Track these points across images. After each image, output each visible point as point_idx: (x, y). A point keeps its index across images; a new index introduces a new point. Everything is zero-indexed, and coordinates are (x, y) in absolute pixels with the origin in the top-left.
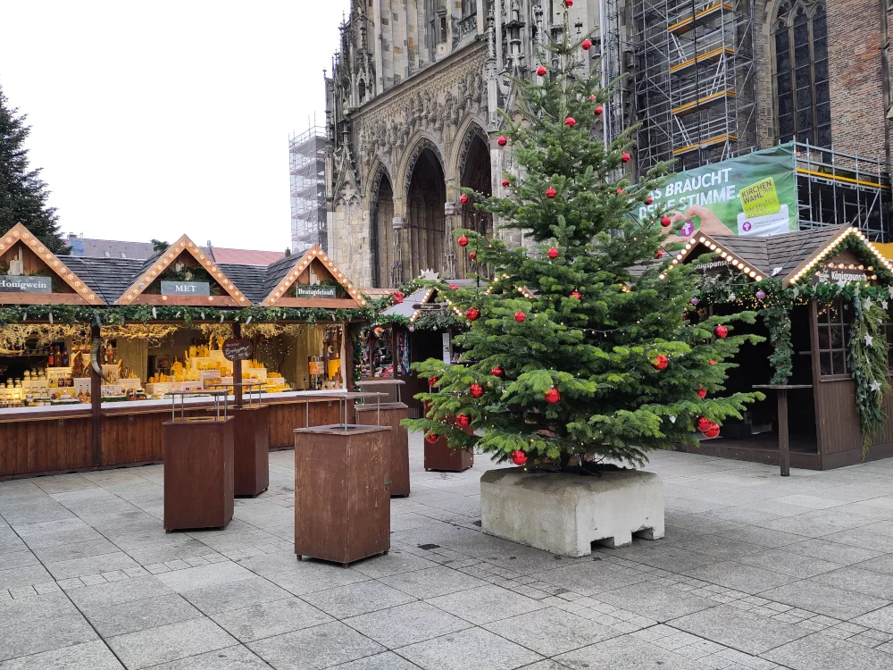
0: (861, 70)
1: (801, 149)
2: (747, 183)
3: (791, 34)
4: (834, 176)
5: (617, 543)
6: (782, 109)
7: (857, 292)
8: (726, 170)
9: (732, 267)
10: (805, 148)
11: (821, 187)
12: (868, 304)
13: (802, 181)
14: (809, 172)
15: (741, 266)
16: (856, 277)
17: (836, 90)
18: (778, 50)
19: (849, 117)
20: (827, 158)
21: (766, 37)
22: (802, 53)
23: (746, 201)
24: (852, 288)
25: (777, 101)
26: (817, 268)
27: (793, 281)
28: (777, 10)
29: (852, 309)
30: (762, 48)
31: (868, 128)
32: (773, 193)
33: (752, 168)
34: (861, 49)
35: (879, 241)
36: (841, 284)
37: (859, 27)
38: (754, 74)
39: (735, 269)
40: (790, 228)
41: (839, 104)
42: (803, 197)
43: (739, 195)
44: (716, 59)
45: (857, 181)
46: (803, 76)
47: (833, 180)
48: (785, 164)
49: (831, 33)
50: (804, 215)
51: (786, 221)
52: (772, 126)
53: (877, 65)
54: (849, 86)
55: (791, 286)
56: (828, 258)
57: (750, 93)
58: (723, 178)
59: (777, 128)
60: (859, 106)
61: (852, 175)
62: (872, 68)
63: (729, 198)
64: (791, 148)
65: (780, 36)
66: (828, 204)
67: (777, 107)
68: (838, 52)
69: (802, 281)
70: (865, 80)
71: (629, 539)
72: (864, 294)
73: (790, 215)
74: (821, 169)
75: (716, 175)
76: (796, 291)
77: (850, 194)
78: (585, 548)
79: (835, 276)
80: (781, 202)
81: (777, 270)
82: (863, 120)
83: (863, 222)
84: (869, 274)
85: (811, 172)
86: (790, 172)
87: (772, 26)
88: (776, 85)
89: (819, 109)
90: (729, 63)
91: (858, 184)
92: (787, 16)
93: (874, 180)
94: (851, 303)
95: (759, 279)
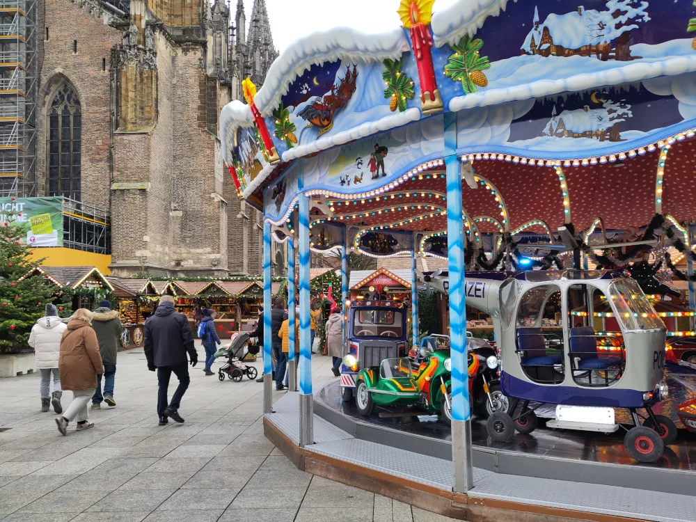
0: (98, 154)
1: (67, 201)
2: (35, 214)
3: (60, 119)
4: (82, 217)
5: (24, 373)
6: (52, 162)
7: (95, 291)
8: (22, 204)
9: (50, 280)
10: (68, 201)
11: (75, 222)
12: (99, 296)
13: (66, 218)
14: (70, 214)
15: (54, 281)
16: (95, 286)
17: (85, 162)
18: (51, 126)
19: (90, 178)
20: (78, 206)
21: (44, 115)
22: (66, 132)
23: (33, 224)
24: (94, 290)
25: (49, 157)
26: (82, 283)
27: (74, 288)
28: (52, 102)
29: (93, 298)
30: (41, 122)
31: (101, 187)
32: (50, 223)
33: (37, 206)
34: (100, 142)
35: (103, 253)
36: (90, 289)
37: (99, 130)
38: (36, 138)
39: (52, 282)
40: (58, 243)
41: (86, 170)
42: (66, 227)
43: (29, 220)
44: (13, 123)
45: (94, 220)
46: (66, 147)
47: (82, 219)
48: (57, 208)
49: (84, 128)
50: (66, 237)
51: (56, 239)
52: (45, 171)
53: (107, 154)
54: (92, 161)
55: (73, 290)
56: (86, 279)
57: (33, 148)
58: (19, 208)
59: (48, 173)
60: (97, 174)
61: (92, 217)
62: (105, 155)
63: (23, 221)
64: (61, 200)
65: (53, 119)
66: (78, 230)
67: (49, 160)
68: (87, 140)
69: (77, 288)
70: (101, 160)
71: (27, 373)
72: (98, 292)
73: (59, 237)
74: (76, 212)
75: (15, 205)
76: (75, 292)
77: (90, 227)
78: (15, 375)
79: (88, 285)
80: (54, 229)
81: (68, 283)
82: (99, 182)
83: (96, 242)
84: (100, 284)
85: (71, 214)
86: (59, 213)
87: (48, 110)
88: (49, 146)
89: (74, 168)
90: (20, 127)
91: (94, 222)
92: (58, 107)
93: (103, 220)
94: (93, 296)
95: (61, 287)
